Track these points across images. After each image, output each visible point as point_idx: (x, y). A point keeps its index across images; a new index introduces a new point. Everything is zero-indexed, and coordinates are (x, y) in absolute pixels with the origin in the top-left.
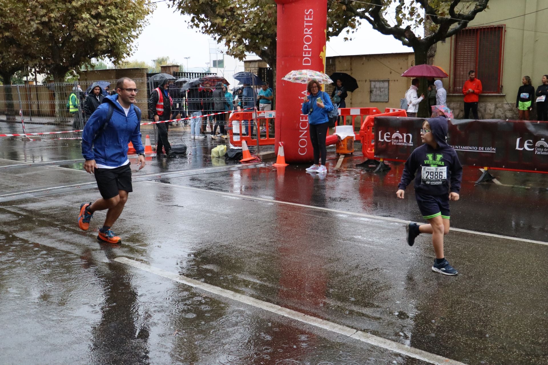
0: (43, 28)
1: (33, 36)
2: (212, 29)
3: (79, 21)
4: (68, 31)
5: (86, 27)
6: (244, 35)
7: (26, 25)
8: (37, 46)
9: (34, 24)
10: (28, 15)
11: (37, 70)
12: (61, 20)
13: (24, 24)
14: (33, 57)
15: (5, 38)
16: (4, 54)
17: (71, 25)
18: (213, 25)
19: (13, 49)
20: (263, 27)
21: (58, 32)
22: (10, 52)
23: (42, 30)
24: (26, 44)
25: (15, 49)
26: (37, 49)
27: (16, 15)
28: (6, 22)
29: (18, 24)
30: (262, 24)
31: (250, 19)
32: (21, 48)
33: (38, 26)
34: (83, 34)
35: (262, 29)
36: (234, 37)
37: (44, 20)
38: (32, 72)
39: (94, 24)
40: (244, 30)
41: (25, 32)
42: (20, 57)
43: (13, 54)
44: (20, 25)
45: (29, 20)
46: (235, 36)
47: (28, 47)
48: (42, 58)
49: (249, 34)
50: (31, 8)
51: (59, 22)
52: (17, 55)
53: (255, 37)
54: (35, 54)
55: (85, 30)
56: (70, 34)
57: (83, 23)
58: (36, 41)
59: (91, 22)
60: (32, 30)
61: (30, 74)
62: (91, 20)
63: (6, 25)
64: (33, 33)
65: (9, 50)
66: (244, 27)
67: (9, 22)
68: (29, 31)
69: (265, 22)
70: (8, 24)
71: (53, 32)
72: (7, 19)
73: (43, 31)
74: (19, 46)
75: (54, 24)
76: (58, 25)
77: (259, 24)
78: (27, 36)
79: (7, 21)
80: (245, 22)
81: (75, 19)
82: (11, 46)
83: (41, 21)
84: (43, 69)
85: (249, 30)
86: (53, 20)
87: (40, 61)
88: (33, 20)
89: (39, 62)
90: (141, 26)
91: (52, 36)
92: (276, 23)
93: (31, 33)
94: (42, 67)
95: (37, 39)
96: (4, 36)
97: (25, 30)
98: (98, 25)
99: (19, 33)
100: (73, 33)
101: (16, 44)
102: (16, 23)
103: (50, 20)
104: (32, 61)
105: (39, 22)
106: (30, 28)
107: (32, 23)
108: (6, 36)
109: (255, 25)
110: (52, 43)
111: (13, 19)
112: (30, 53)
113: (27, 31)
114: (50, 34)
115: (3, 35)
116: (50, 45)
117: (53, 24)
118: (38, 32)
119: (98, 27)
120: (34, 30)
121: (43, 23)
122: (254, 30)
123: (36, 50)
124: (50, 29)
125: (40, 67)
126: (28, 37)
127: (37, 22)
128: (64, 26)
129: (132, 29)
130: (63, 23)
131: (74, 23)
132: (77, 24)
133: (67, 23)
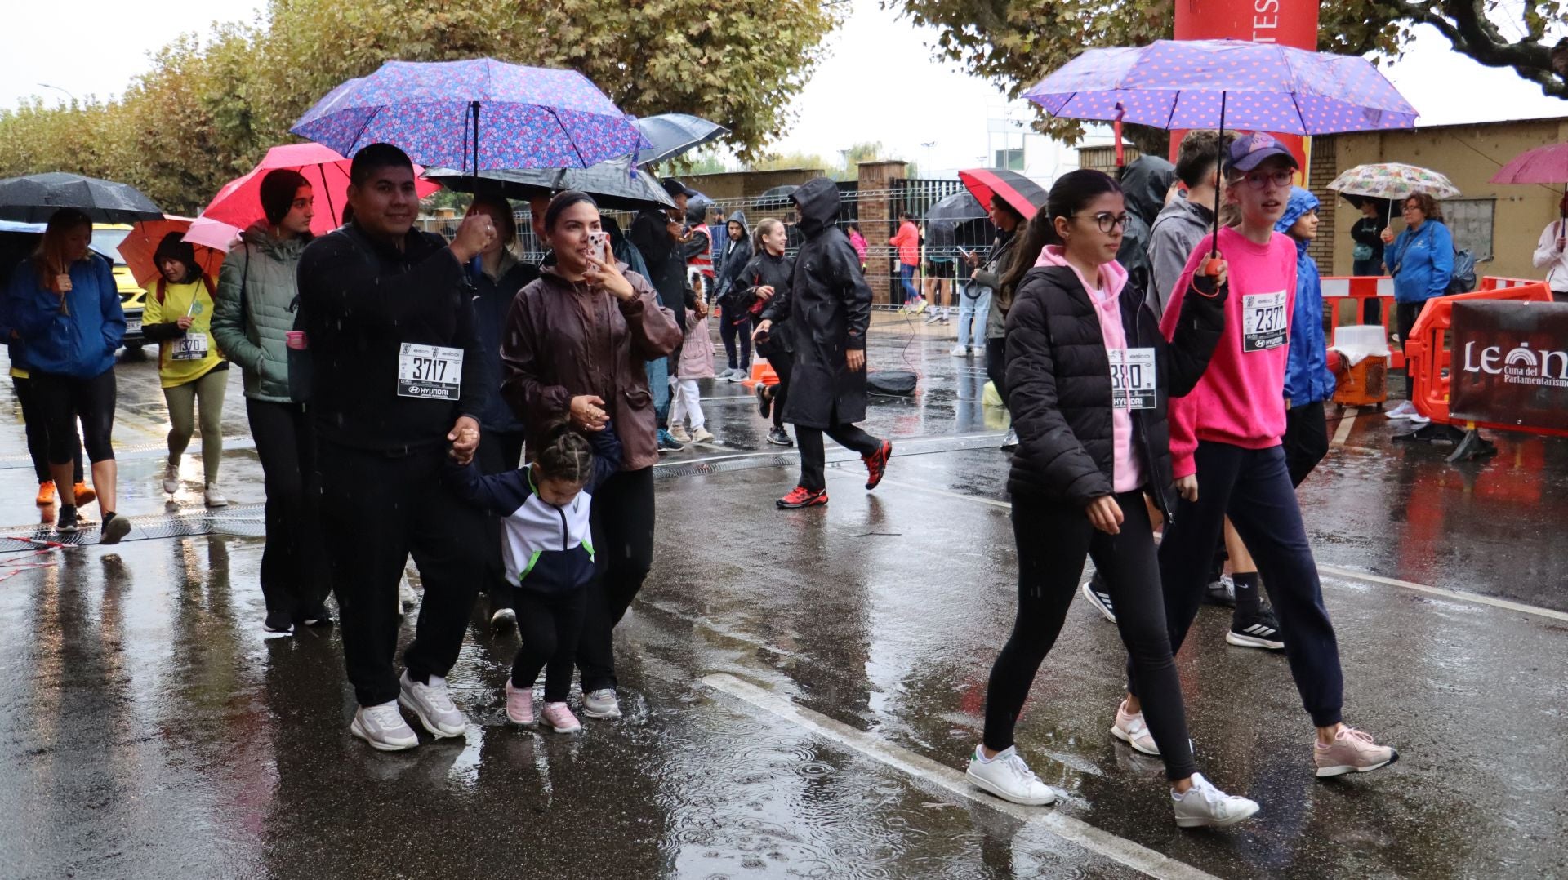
2: (994, 63)
3: (657, 52)
4: (631, 79)
5: (676, 67)
10: (540, 42)
12: (615, 51)
17: (639, 61)
18: (996, 54)
21: (608, 80)
27: (515, 44)
31: (1097, 33)
34: (667, 84)
37: (576, 54)
39: (694, 58)
45: (542, 56)
50: (547, 26)
51: (611, 56)
55: (672, 74)
56: (635, 86)
57: (667, 56)
59: (686, 54)
62: (687, 49)
75: (599, 62)
76: (608, 65)
80: (1085, 42)
81: (650, 49)
83: (569, 56)
86: (596, 52)
88: (549, 54)
90: (810, 61)
98: (705, 61)
100: (641, 84)
103: (589, 54)
105: (564, 58)
117: (596, 63)
119: (704, 66)
127: (559, 58)
128: (622, 66)
129: (788, 70)
130: (621, 60)
131: (646, 59)
132: (652, 61)
133: (629, 60)
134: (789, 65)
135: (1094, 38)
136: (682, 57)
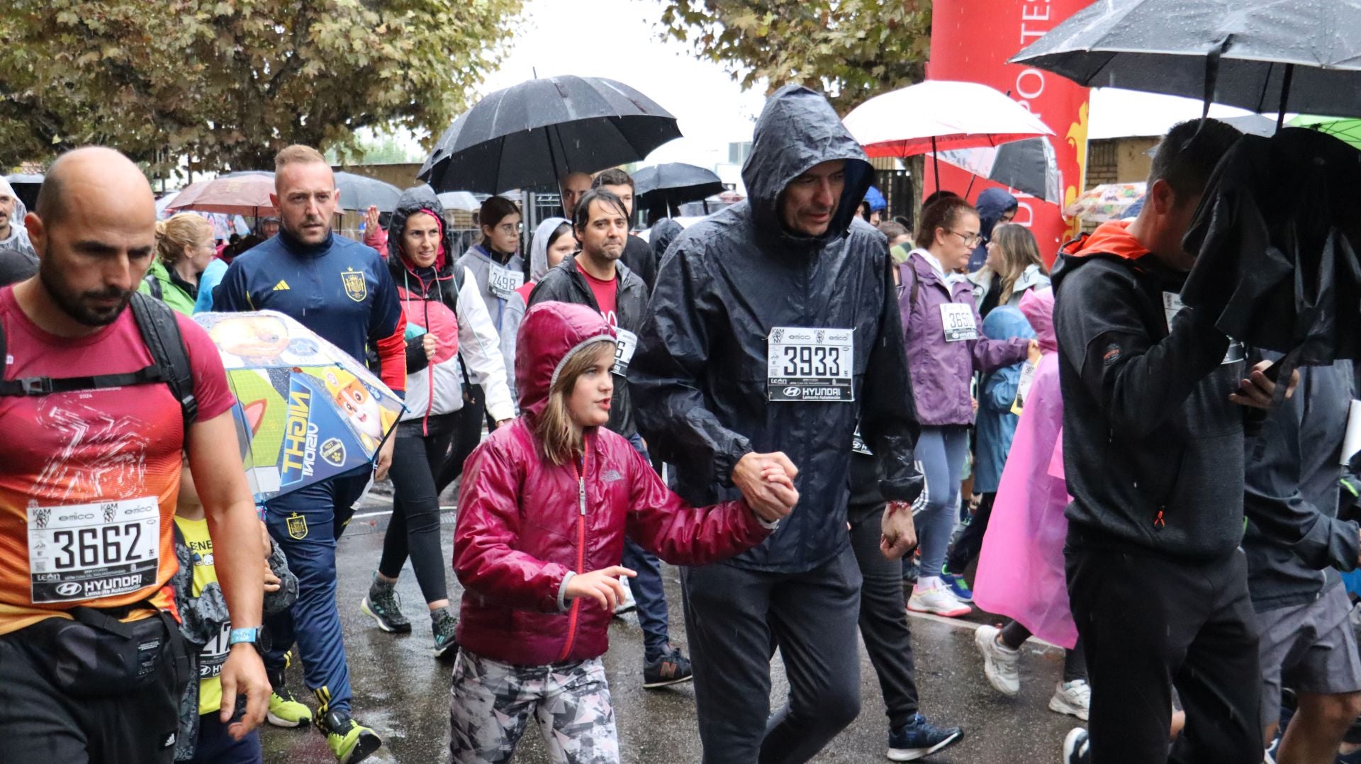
0: (219, 34)
1: (187, 59)
2: (725, 45)
3: (324, 15)
4: (290, 46)
5: (346, 35)
6: (825, 65)
7: (169, 24)
8: (198, 89)
9: (193, 23)
11: (195, 160)
12: (272, 11)
13: (162, 24)
14: (183, 122)
15: (107, 64)
16: (101, 112)
17: (301, 25)
18: (729, 35)
19: (129, 97)
20: (888, 41)
21: (261, 46)
22: (117, 105)
23: (213, 41)
24: (167, 82)
25: (134, 98)
26: (198, 96)
28: (113, 18)
29: (145, 23)
30: (884, 34)
31: (847, 16)
32: (150, 95)
33: (204, 28)
34: (335, 54)
35: (882, 47)
36: (794, 73)
37: (222, 12)
38: (179, 168)
39: (373, 28)
40: (825, 49)
41: (163, 47)
42: (147, 121)
43: (127, 114)
44: (153, 27)
45: (178, 12)
46: (798, 69)
47: (171, 90)
48: (211, 125)
49: (840, 64)
51: (264, 16)
52: (139, 116)
53: (860, 71)
54: (189, 114)
55: (341, 42)
56: (295, 56)
57: (335, 20)
58: (195, 73)
59: (359, 19)
60: (187, 40)
61: (172, 172)
62: (360, 13)
63: (114, 24)
64: (188, 51)
65: (116, 100)
66: (826, 41)
67: (121, 18)
68: (177, 45)
69: (893, 26)
70: (116, 22)
71: (247, 48)
72: (115, 9)
73: (217, 43)
74: (145, 87)
75: (251, 23)
76: (262, 28)
77: (873, 33)
78: (170, 57)
79: (116, 13)
80: (832, 25)
81: (315, 10)
82: (123, 88)
83: (212, 14)
84: (212, 157)
85: (840, 52)
86: (247, 11)
87: (202, 134)
88: (188, 11)
89: (201, 137)
90: (509, 34)
91: (242, 60)
92: (929, 29)
93: (182, 49)
94: (207, 151)
95: (201, 67)
96: (105, 57)
97: (167, 40)
98: (382, 29)
99: (148, 50)
100: (303, 53)
101: (136, 80)
102: (138, 20)
103: (238, 13)
104: (179, 133)
105: (207, 16)
106: (179, 35)
107: (187, 19)
108: (109, 58)
109: (861, 34)
110: (243, 82)
111: (133, 8)
112: (174, 111)
113: (169, 45)
114: (237, 53)
115: (101, 55)
116: (237, 86)
117: (247, 25)
118: (202, 48)
119: (382, 35)
120: (190, 42)
121: (219, 22)
122: (858, 52)
123: (194, 100)
124: (238, 40)
125: (201, 154)
126: (174, 62)
127: (201, 16)
128: (280, 30)
129: (483, 43)
130: (278, 23)
131: (309, 23)
132: (317, 26)
133: (289, 21)
134: (484, 37)
135: (842, 19)
136: (354, 23)
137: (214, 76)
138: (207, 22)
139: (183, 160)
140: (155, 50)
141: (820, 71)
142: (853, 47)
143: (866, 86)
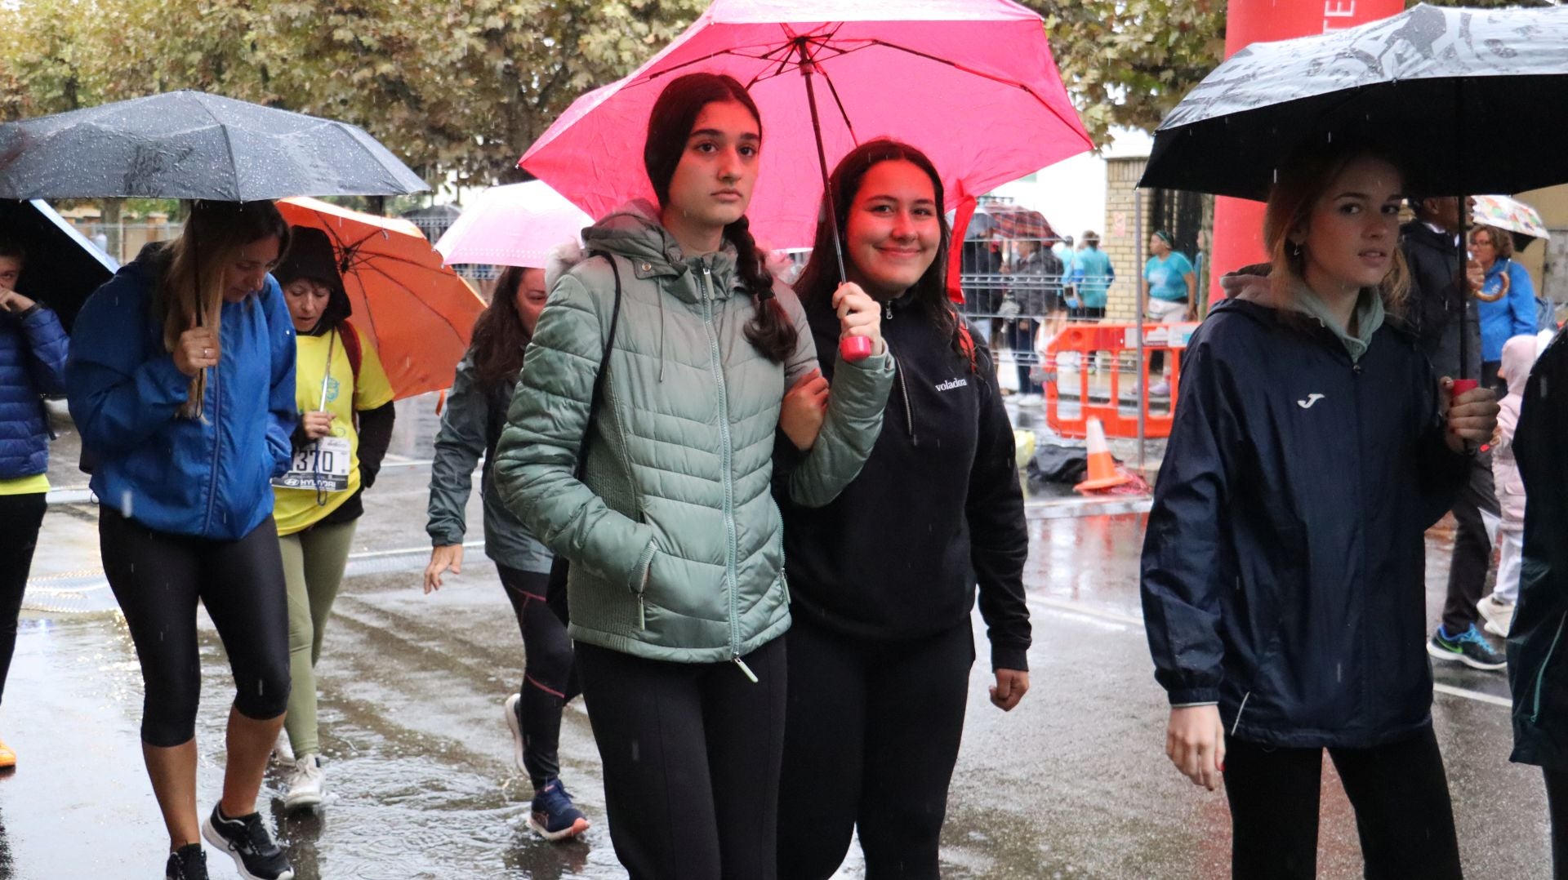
0: (490, 48)
1: (457, 73)
3: (593, 27)
4: (559, 59)
5: (615, 46)
6: (1110, 70)
7: (441, 38)
8: (468, 103)
9: (464, 36)
10: (448, 9)
11: (464, 175)
12: (541, 24)
13: (434, 39)
14: (453, 137)
15: (380, 80)
17: (570, 38)
19: (400, 113)
20: (1177, 45)
21: (531, 59)
22: (389, 120)
23: (484, 54)
24: (437, 97)
25: (405, 114)
26: (467, 111)
27: (417, 10)
28: (387, 34)
29: (417, 39)
30: (1174, 37)
31: (1132, 18)
32: (421, 110)
33: (475, 42)
34: (604, 66)
35: (1170, 50)
36: (1076, 79)
37: (493, 26)
38: (448, 183)
39: (640, 36)
40: (1110, 54)
41: (435, 62)
42: (417, 136)
43: (398, 129)
44: (424, 42)
45: (450, 27)
46: (1081, 75)
47: (441, 105)
48: (480, 140)
49: (1126, 70)
51: (536, 30)
52: (409, 132)
53: (1147, 76)
54: (459, 129)
55: (610, 54)
56: (564, 68)
57: (604, 31)
58: (463, 87)
59: (627, 30)
60: (457, 54)
61: (441, 188)
62: (629, 24)
63: (387, 40)
64: (459, 65)
65: (388, 116)
66: (1112, 44)
67: (394, 34)
68: (448, 60)
69: (1183, 28)
70: (390, 38)
71: (516, 61)
72: (389, 25)
73: (487, 57)
74: (416, 103)
75: (521, 36)
76: (532, 41)
77: (1161, 36)
78: (441, 72)
79: (389, 29)
80: (1118, 29)
81: (584, 22)
82: (395, 104)
83: (484, 28)
84: (480, 172)
85: (1127, 57)
86: (517, 24)
87: (472, 149)
88: (459, 25)
89: (470, 152)
91: (512, 74)
92: (1222, 32)
93: (453, 64)
94: (476, 167)
95: (471, 82)
96: (378, 73)
97: (439, 54)
98: (650, 39)
99: (420, 65)
100: (572, 65)
101: (409, 96)
102: (411, 36)
103: (508, 27)
104: (448, 148)
105: (478, 30)
106: (450, 49)
107: (458, 33)
108: (382, 75)
109: (1149, 37)
110: (511, 96)
111: (405, 23)
112: (444, 126)
113: (440, 60)
114: (507, 66)
115: (375, 70)
116: (505, 100)
117: (516, 38)
118: (473, 63)
119: (650, 45)
120: (461, 56)
121: (490, 35)
122: (1145, 55)
123: (463, 114)
124: (508, 53)
125: (469, 169)
126: (444, 76)
127: (472, 30)
128: (549, 42)
130: (548, 35)
131: (578, 35)
132: (586, 38)
133: (558, 34)
135: (1128, 23)
136: (624, 34)
137: (484, 90)
138: (478, 35)
139: (452, 176)
140: (426, 65)
141: (1104, 78)
142: (1140, 51)
143: (1153, 92)
